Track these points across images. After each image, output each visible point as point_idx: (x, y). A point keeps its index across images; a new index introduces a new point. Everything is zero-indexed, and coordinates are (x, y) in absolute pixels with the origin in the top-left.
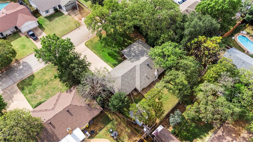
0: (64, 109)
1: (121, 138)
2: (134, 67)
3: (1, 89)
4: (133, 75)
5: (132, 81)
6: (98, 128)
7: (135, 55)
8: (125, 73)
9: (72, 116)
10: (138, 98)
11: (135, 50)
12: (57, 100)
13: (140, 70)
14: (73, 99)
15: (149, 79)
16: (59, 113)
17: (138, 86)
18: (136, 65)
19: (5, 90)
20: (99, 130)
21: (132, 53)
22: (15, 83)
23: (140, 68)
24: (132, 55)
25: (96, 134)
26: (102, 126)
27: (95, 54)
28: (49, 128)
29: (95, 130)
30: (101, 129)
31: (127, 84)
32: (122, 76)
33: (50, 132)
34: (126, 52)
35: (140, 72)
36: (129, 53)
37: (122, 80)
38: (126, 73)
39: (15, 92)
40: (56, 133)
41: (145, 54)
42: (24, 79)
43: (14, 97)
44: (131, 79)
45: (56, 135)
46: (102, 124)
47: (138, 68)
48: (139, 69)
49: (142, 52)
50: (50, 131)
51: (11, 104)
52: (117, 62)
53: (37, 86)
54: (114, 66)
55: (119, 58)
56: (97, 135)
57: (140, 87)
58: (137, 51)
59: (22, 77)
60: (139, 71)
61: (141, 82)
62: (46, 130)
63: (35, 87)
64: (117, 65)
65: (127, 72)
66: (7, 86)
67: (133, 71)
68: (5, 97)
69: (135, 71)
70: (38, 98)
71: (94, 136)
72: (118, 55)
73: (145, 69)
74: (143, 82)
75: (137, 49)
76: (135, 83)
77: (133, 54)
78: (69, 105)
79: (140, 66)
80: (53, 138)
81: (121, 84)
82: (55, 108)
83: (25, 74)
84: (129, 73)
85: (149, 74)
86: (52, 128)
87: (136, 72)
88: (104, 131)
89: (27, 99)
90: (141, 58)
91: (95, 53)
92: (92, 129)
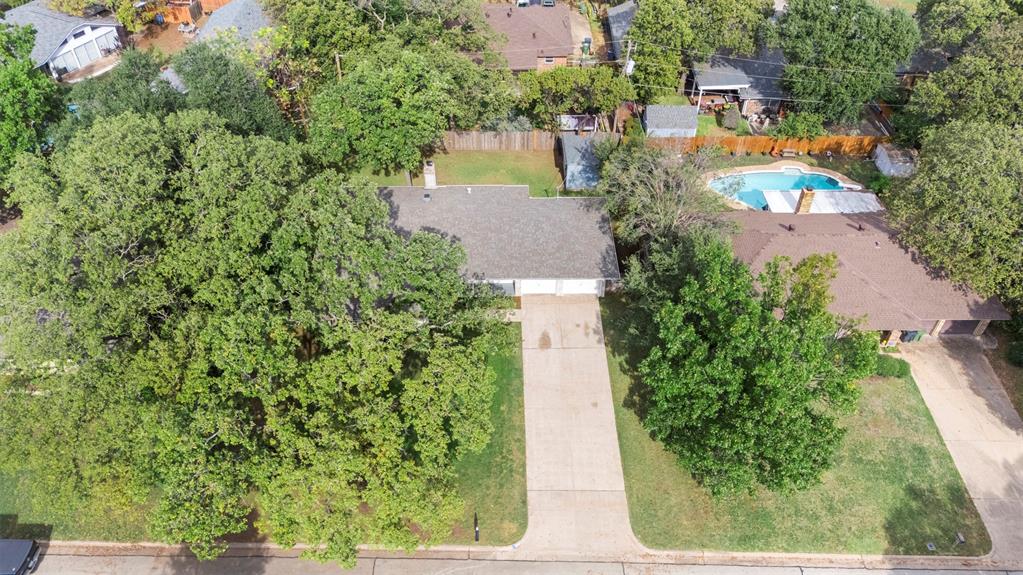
27: (527, 437)
43: (1004, 483)
51: (1018, 462)
91: (521, 440)
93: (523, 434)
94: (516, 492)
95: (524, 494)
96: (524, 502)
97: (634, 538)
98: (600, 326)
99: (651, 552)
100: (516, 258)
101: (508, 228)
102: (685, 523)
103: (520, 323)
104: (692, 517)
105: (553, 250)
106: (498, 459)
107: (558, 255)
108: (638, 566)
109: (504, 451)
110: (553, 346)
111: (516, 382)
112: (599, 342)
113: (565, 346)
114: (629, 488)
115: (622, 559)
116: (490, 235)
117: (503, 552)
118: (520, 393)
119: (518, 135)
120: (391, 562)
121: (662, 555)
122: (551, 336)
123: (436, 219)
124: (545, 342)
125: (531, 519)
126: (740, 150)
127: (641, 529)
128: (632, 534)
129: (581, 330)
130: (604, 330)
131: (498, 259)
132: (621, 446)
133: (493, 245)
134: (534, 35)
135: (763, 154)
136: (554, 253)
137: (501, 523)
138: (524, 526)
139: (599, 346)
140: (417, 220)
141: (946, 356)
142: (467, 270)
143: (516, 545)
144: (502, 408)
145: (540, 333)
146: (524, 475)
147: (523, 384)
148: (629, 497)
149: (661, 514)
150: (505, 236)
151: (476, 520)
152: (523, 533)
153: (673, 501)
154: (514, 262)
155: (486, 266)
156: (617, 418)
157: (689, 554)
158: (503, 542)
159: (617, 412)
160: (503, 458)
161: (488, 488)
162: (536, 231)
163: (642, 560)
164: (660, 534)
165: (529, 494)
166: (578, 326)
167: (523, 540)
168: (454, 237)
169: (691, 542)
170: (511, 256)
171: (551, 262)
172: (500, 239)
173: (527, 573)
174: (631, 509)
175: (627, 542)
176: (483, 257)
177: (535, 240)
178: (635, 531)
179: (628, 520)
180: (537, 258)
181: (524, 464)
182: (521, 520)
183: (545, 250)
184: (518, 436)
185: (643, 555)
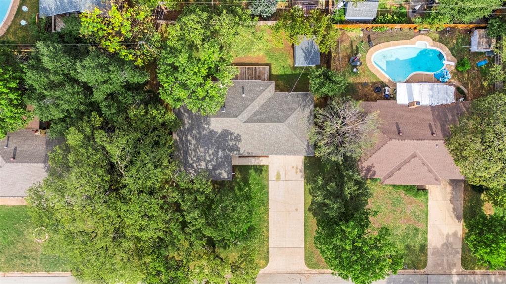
0: (404, 140)
1: (350, 51)
2: (249, 122)
3: (452, 278)
4: (263, 112)
5: (271, 105)
6: (366, 90)
7: (220, 150)
8: (273, 122)
9: (397, 123)
10: (281, 82)
11: (212, 157)
12: (399, 169)
13: (244, 109)
14: (379, 149)
15: (243, 87)
16: (413, 140)
17: (270, 92)
18: (242, 125)
19: (448, 272)
20: (367, 85)
21: (221, 158)
22: (426, 272)
23: (242, 111)
24: (224, 153)
25: (375, 84)
26: (360, 88)
27: (269, 225)
28: (438, 129)
29: (372, 91)
30: (365, 85)
31: (285, 106)
32: (283, 122)
33: (438, 123)
34: (227, 169)
35: (248, 106)
36: (224, 163)
37: (287, 116)
38: (271, 123)
39: (436, 252)
40: (431, 117)
41: (205, 132)
42: (410, 268)
43: (443, 243)
44: (272, 108)
45: (433, 115)
46: (357, 91)
47: (245, 115)
48: (245, 111)
49: (206, 141)
50: (439, 125)
51: (453, 234)
52: (250, 171)
53: (400, 237)
54: (263, 169)
55: (239, 176)
56: (375, 81)
57: (268, 86)
58: (211, 152)
59: (410, 278)
60: (246, 109)
61: (261, 92)
62: (443, 130)
63: (404, 236)
64: (256, 166)
65: (268, 122)
66: (442, 277)
67: (256, 118)
68: (454, 256)
69: (254, 115)
70: (412, 211)
71: (379, 84)
72: (234, 187)
73: (234, 105)
74: (258, 89)
75: (207, 155)
76: (269, 99)
77: (220, 154)
78: (394, 141)
79: (239, 115)
80: (439, 115)
81: (293, 112)
82: (411, 155)
83: (402, 280)
84: (266, 118)
85: (234, 94)
86: (433, 127)
87: (253, 112)
88: (363, 80)
89: (427, 222)
90: (219, 131)
91: (267, 227)
92: (375, 95)
93: (268, 224)
94: (265, 249)
95: (268, 249)
96: (268, 252)
98: (303, 168)
99: (310, 270)
101: (263, 130)
103: (268, 166)
105: (284, 142)
107: (287, 144)
108: (304, 275)
109: (261, 232)
110: (282, 179)
112: (301, 177)
113: (287, 179)
114: (305, 247)
115: (300, 272)
116: (254, 134)
121: (314, 271)
122: (281, 173)
123: (229, 125)
124: (278, 178)
125: (270, 259)
127: (308, 262)
128: (304, 264)
129: (294, 170)
130: (304, 170)
131: (259, 145)
132: (305, 229)
133: (256, 139)
135: (410, 29)
138: (267, 262)
139: (301, 179)
140: (220, 126)
141: (447, 183)
142: (244, 151)
143: (266, 268)
145: (276, 172)
146: (268, 242)
147: (268, 199)
148: (305, 250)
149: (315, 256)
150: (262, 134)
152: (267, 265)
154: (266, 147)
155: (253, 149)
156: (305, 216)
157: (322, 270)
158: (260, 268)
159: (305, 214)
160: (260, 235)
162: (277, 132)
164: (314, 265)
165: (270, 249)
166: (293, 168)
167: (267, 266)
168: (238, 134)
169: (324, 267)
170: (265, 145)
171: (283, 147)
172: (260, 136)
173: (268, 278)
174: (305, 255)
175: (302, 266)
176: (251, 144)
177: (276, 136)
178: (306, 263)
179: (304, 259)
180: (277, 145)
181: (268, 237)
182: (267, 259)
183: (281, 141)
184: (266, 225)
185: (307, 271)
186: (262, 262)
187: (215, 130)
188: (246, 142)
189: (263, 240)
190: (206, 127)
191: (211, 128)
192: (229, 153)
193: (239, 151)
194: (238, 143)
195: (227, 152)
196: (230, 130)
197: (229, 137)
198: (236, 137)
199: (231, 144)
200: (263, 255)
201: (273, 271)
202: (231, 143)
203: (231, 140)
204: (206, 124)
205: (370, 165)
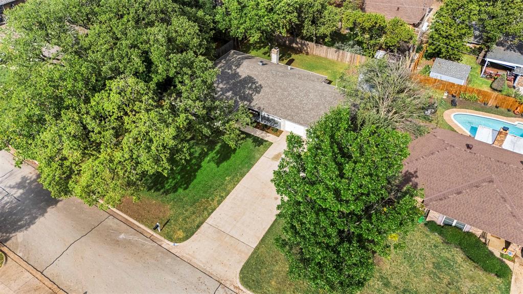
0: (475, 153)
7: (231, 92)
27: (228, 197)
41: (230, 71)
54: (265, 143)
64: (258, 138)
77: (229, 94)
82: (484, 179)
90: (244, 76)
91: (223, 198)
93: (227, 195)
94: (198, 220)
95: (201, 223)
96: (198, 227)
97: (238, 275)
99: (242, 287)
100: (285, 107)
102: (273, 283)
103: (272, 143)
104: (279, 282)
105: (307, 109)
106: (203, 200)
108: (227, 289)
109: (210, 198)
111: (245, 170)
114: (257, 248)
115: (222, 282)
116: (279, 90)
117: (167, 244)
118: (243, 175)
119: (349, 54)
120: (115, 220)
124: (277, 157)
125: (194, 236)
126: (491, 103)
127: (246, 272)
128: (239, 272)
131: (275, 104)
132: (272, 225)
133: (277, 96)
134: (398, 8)
135: (509, 110)
136: (307, 111)
137: (179, 230)
138: (187, 238)
140: (247, 72)
142: (256, 104)
143: (176, 244)
144: (227, 178)
145: (278, 152)
146: (209, 215)
147: (248, 172)
148: (253, 253)
149: (264, 271)
150: (286, 93)
151: (168, 222)
152: (184, 241)
153: (277, 268)
154: (283, 108)
155: (267, 106)
158: (170, 239)
160: (207, 201)
161: (186, 211)
163: (232, 288)
164: (253, 281)
165: (204, 224)
167: (182, 244)
168: (261, 85)
170: (283, 105)
171: (302, 115)
172: (283, 94)
173: (169, 260)
174: (249, 259)
175: (233, 275)
176: (269, 100)
177: (301, 101)
178: (242, 272)
179: (243, 264)
180: (296, 110)
181: (215, 209)
182: (189, 234)
183: (303, 108)
184: (223, 195)
185: (236, 287)
186: (181, 234)
187: (240, 74)
188: (264, 96)
189: (206, 209)
190: (234, 68)
191: (238, 70)
192: (239, 100)
193: (251, 102)
194: (254, 93)
195: (238, 98)
196: (255, 78)
197: (250, 85)
198: (256, 87)
199: (247, 93)
200: (189, 225)
201: (185, 255)
202: (248, 91)
203: (250, 88)
204: (236, 66)
205: (412, 171)
